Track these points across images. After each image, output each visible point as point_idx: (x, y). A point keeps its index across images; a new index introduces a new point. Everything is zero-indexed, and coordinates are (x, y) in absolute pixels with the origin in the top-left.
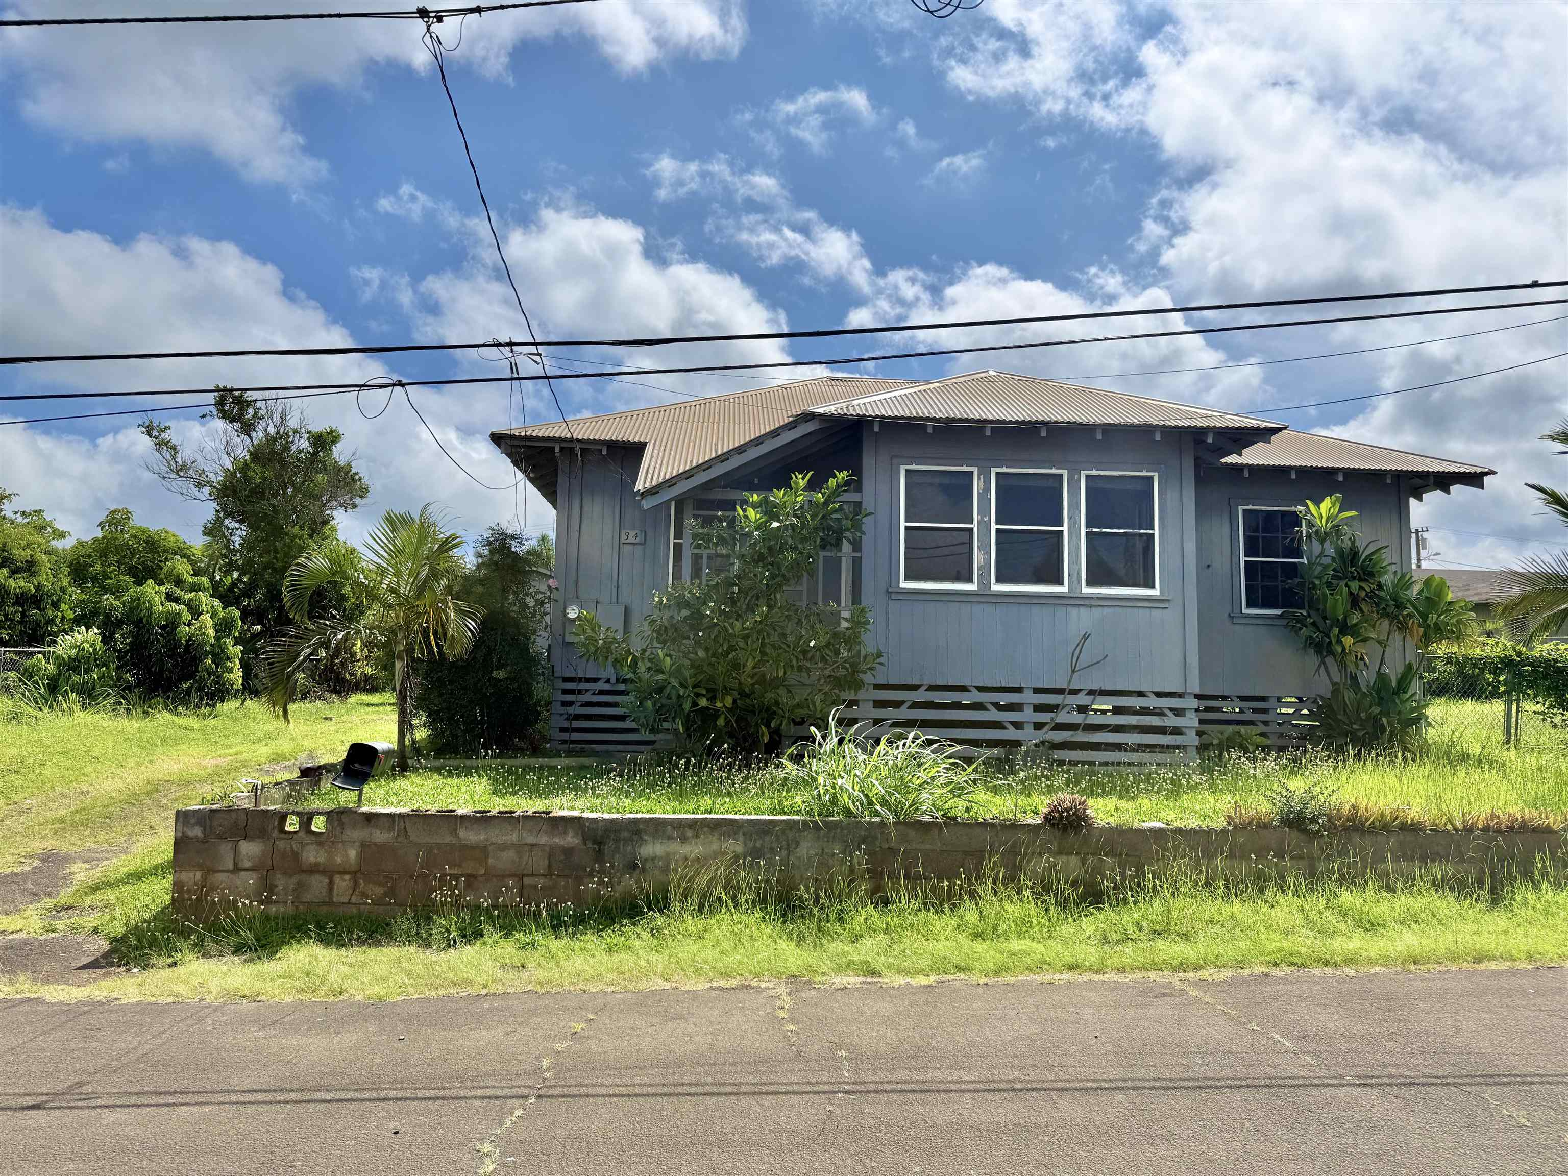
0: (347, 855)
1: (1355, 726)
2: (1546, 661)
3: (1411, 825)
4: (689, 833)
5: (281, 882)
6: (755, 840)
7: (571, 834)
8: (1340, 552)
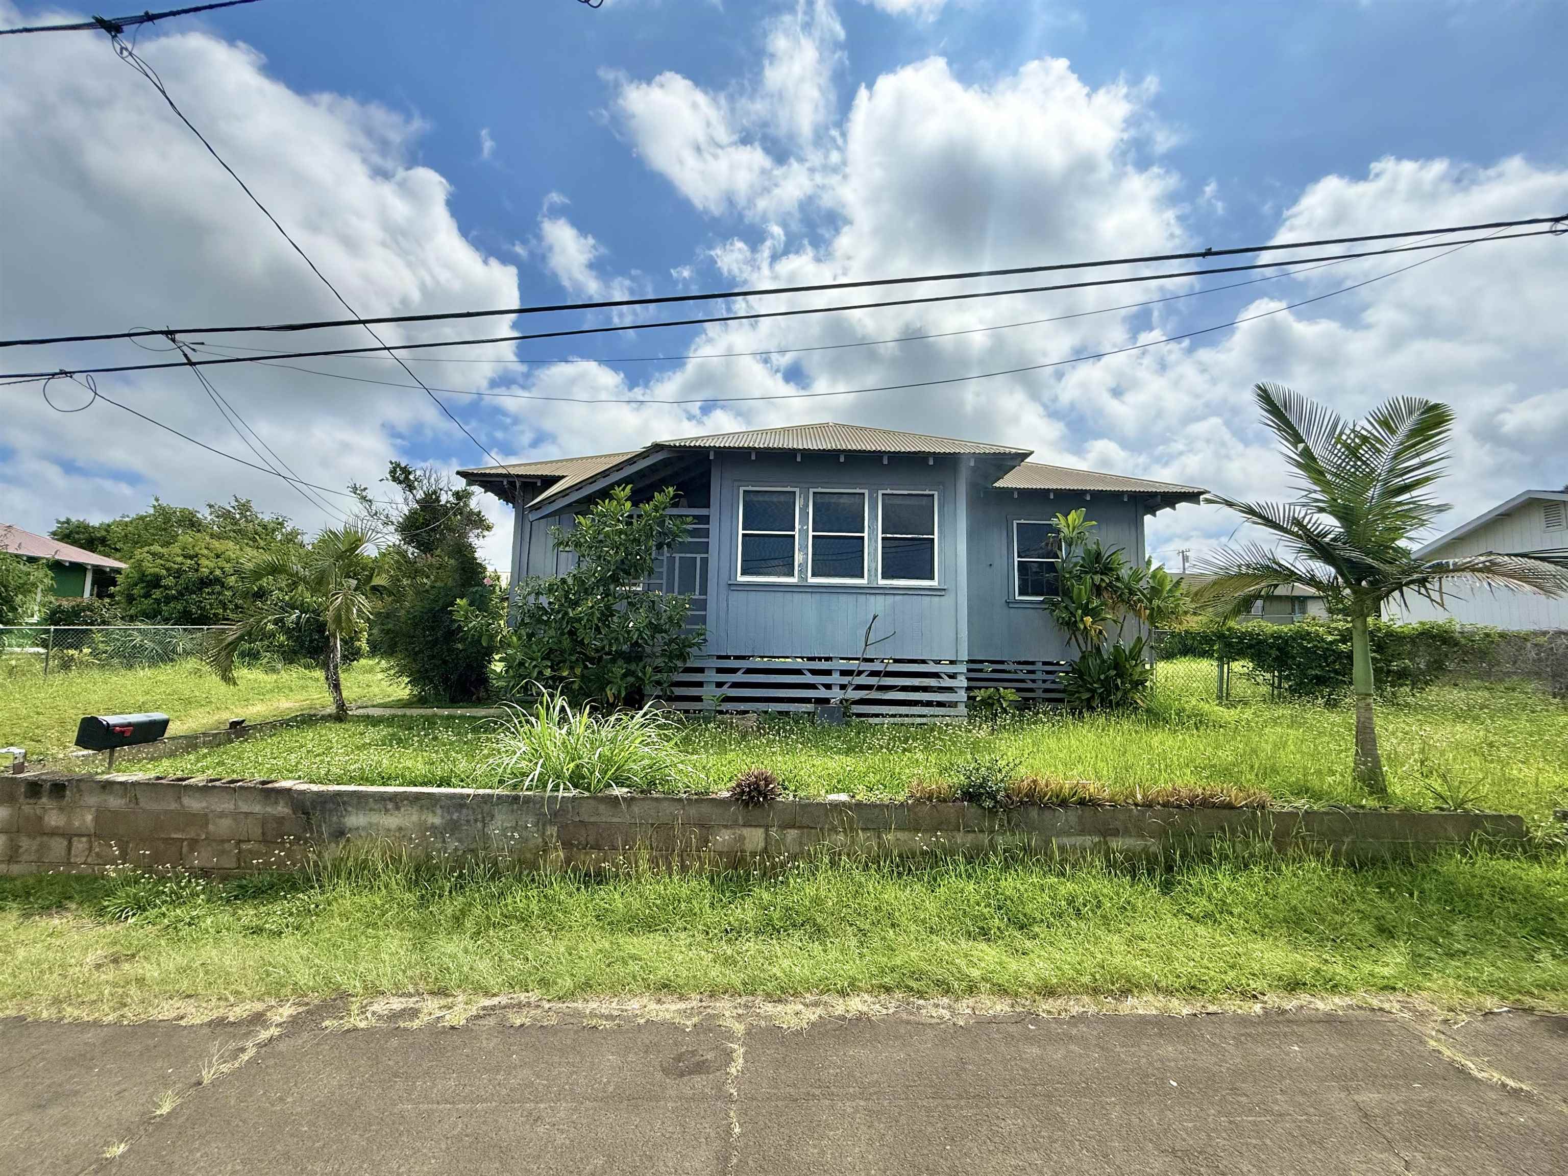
0: (84, 820)
1: (1095, 685)
2: (1251, 634)
3: (1090, 801)
4: (390, 806)
5: (25, 843)
6: (453, 813)
7: (282, 803)
8: (1087, 552)
